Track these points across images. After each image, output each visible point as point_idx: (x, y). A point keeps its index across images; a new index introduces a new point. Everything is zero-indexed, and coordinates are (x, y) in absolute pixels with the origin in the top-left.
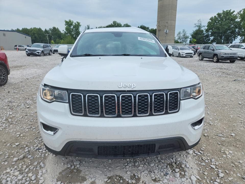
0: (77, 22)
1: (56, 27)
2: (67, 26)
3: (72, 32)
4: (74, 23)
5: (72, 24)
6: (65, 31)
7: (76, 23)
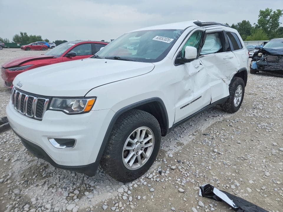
0: (277, 10)
1: (247, 21)
2: (261, 18)
3: (267, 24)
4: (273, 11)
5: (268, 15)
6: (257, 23)
7: (276, 12)
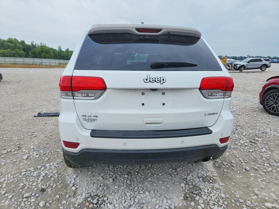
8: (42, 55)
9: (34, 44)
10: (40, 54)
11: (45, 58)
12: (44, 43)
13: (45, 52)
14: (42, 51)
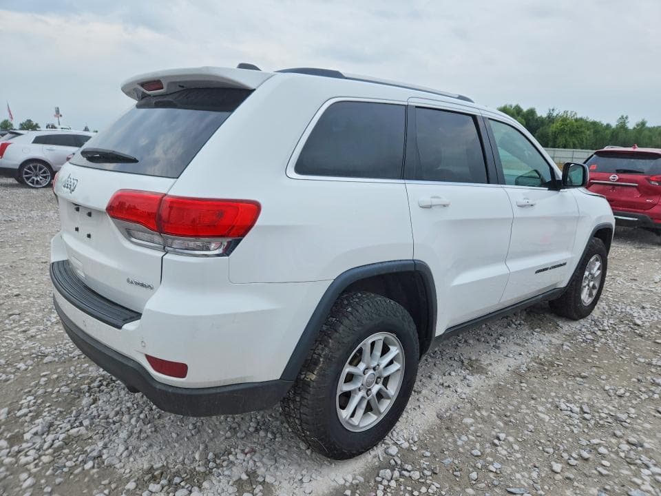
8: (561, 140)
9: (555, 114)
10: (556, 138)
11: (565, 147)
12: (572, 112)
13: (568, 133)
14: (562, 131)
